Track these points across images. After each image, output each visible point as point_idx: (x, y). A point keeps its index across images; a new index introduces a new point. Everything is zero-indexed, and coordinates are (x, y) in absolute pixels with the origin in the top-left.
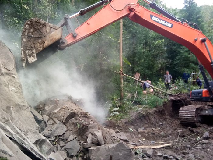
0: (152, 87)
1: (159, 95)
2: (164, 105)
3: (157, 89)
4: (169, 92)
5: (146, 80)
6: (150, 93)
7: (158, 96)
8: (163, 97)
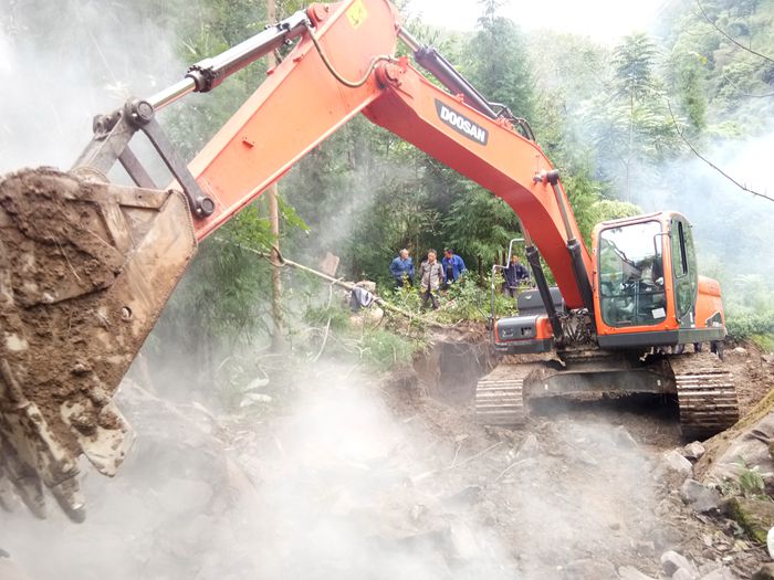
0: (379, 304)
1: (400, 330)
2: (415, 360)
3: (393, 311)
4: (430, 317)
5: (360, 280)
6: (372, 324)
7: (399, 333)
8: (414, 334)
